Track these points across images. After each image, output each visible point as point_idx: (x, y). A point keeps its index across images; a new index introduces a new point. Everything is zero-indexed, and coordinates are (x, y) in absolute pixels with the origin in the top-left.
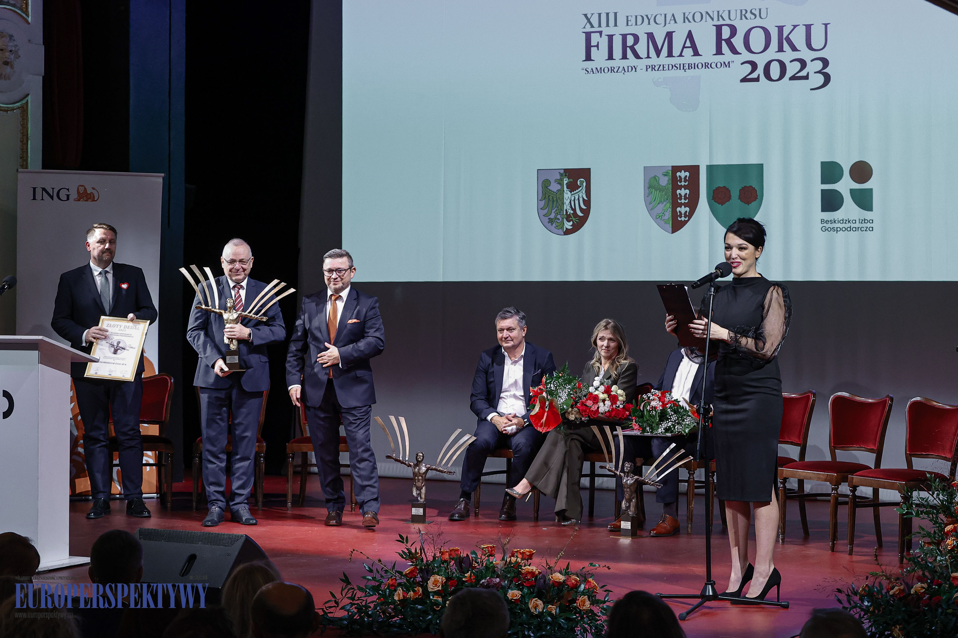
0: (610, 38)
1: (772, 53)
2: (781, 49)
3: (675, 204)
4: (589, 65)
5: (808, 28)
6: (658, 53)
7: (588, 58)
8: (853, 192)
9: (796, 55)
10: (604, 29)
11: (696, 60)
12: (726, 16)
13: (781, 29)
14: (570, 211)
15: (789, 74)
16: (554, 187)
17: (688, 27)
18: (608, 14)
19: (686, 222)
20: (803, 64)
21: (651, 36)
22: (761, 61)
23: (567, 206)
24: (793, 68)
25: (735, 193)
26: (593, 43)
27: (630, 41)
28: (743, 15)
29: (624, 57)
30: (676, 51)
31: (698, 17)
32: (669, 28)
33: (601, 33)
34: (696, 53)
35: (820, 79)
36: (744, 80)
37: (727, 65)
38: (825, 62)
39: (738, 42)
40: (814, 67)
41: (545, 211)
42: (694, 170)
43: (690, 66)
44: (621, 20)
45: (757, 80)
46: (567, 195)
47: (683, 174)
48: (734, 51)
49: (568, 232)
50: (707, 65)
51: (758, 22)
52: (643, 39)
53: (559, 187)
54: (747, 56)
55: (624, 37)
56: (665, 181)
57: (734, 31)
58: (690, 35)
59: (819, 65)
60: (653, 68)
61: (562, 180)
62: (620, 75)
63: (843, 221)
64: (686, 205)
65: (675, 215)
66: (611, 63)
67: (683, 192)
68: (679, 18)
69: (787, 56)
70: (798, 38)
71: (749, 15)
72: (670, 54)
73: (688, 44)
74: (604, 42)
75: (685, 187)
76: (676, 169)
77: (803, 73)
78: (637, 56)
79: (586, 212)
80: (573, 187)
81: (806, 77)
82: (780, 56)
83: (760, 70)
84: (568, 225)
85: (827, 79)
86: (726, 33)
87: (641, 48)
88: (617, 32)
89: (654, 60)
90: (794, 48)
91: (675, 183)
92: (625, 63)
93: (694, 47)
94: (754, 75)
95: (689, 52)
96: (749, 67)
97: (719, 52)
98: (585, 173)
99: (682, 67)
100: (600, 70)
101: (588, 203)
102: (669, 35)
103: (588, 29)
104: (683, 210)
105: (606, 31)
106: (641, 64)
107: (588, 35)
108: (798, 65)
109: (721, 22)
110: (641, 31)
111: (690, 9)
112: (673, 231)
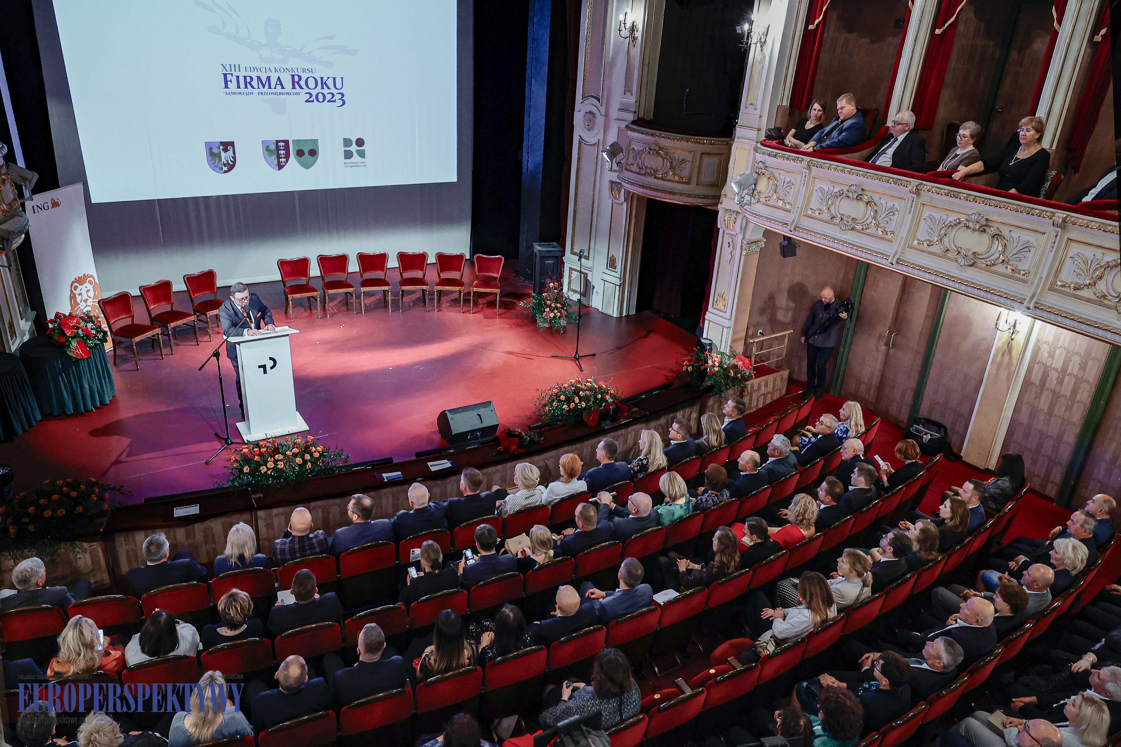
0: (238, 77)
1: (319, 89)
2: (323, 88)
3: (279, 157)
4: (227, 90)
5: (334, 79)
6: (264, 87)
7: (226, 87)
8: (357, 151)
9: (329, 91)
10: (233, 72)
11: (283, 91)
12: (296, 70)
13: (322, 78)
14: (225, 162)
15: (327, 100)
16: (215, 151)
17: (277, 75)
18: (235, 65)
19: (284, 166)
20: (333, 95)
21: (259, 78)
22: (314, 93)
23: (223, 160)
24: (329, 97)
25: (306, 153)
26: (229, 79)
27: (248, 80)
28: (304, 71)
29: (246, 87)
30: (273, 86)
31: (282, 70)
32: (269, 74)
33: (232, 74)
34: (283, 88)
35: (341, 102)
36: (307, 101)
37: (298, 94)
38: (343, 95)
39: (302, 83)
40: (338, 97)
41: (213, 162)
42: (286, 142)
43: (280, 94)
44: (243, 69)
45: (313, 101)
46: (223, 154)
47: (281, 144)
48: (301, 88)
49: (225, 172)
50: (288, 94)
51: (311, 75)
52: (255, 80)
53: (218, 150)
54: (307, 90)
55: (245, 77)
56: (273, 147)
57: (300, 78)
58: (279, 79)
59: (340, 96)
60: (262, 94)
61: (219, 148)
62: (245, 96)
63: (353, 163)
64: (284, 158)
65: (279, 162)
66: (239, 90)
67: (282, 152)
68: (273, 70)
69: (326, 91)
70: (330, 83)
71: (306, 71)
72: (270, 87)
73: (278, 83)
74: (234, 80)
75: (283, 150)
76: (278, 142)
77: (333, 99)
78: (253, 88)
79: (234, 162)
80: (226, 150)
81: (335, 101)
82: (322, 91)
83: (314, 97)
84: (225, 169)
85: (344, 103)
86: (296, 79)
87: (255, 83)
88: (242, 74)
89: (262, 90)
90: (329, 88)
91: (278, 148)
92: (246, 90)
93: (281, 84)
94: (311, 99)
95: (279, 87)
96: (308, 96)
97: (294, 87)
98: (232, 144)
99: (275, 94)
100: (234, 93)
101: (234, 158)
102: (269, 78)
103: (225, 72)
104: (283, 160)
105: (235, 74)
106: (256, 91)
107: (225, 75)
108: (330, 96)
109: (293, 73)
110: (254, 75)
111: (278, 66)
112: (279, 169)
